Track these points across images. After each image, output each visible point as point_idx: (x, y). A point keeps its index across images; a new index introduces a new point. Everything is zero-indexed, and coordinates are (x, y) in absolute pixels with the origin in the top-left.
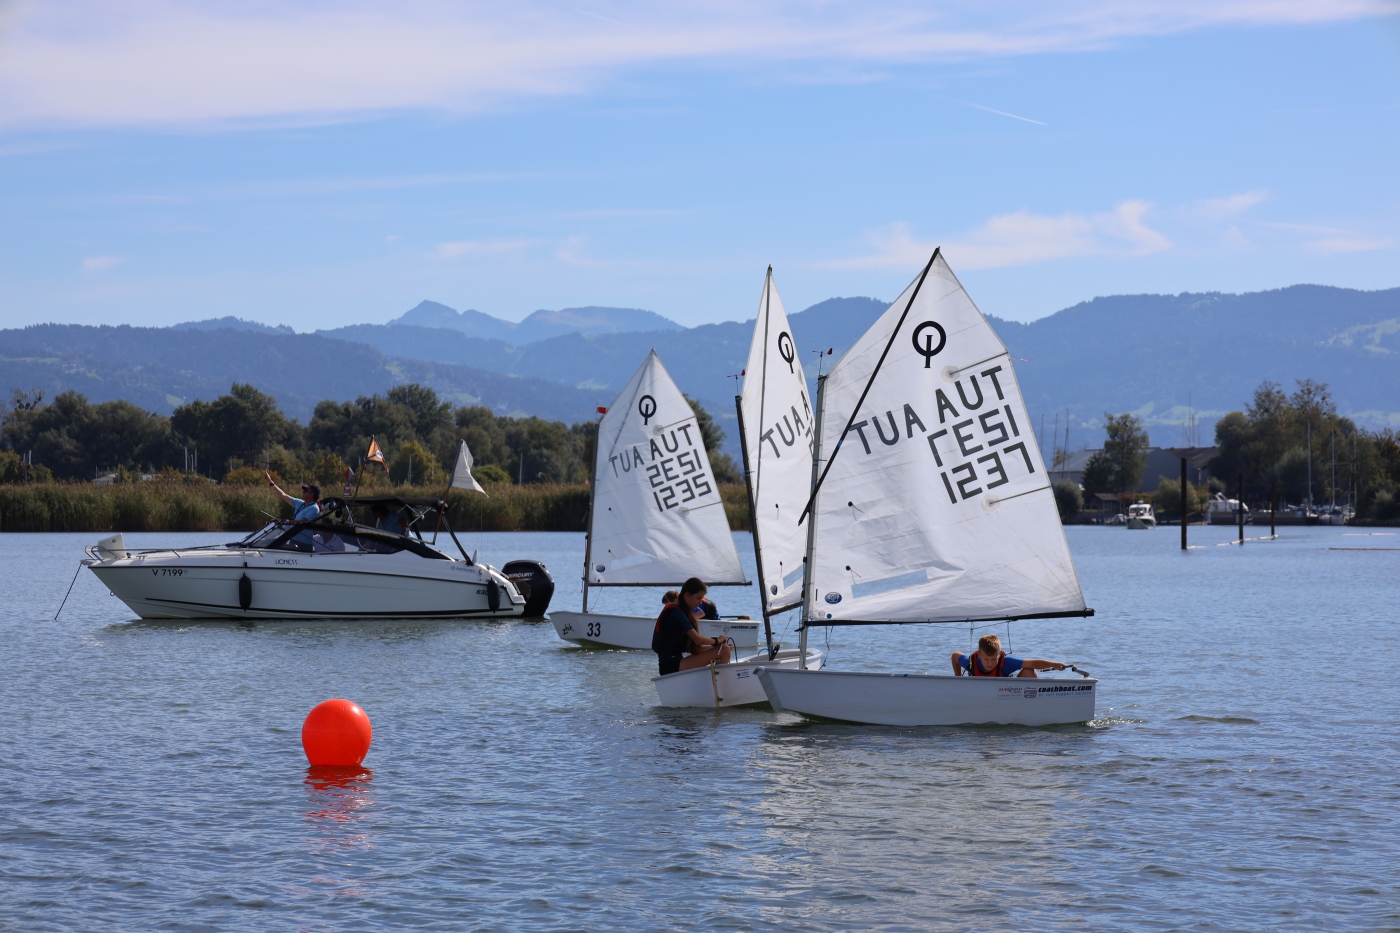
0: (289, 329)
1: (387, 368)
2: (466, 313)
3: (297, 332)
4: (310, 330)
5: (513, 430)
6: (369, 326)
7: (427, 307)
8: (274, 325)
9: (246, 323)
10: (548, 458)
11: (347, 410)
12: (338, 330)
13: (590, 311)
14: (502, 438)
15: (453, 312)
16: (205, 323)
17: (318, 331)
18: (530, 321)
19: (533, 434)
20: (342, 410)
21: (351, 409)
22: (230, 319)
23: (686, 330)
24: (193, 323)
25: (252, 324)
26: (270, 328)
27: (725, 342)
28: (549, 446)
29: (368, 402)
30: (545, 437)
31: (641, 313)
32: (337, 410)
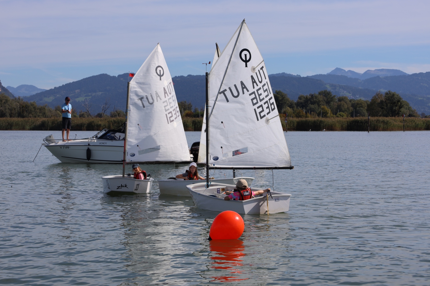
0: (300, 76)
1: (326, 86)
2: (348, 71)
3: (302, 77)
4: (305, 76)
5: (354, 102)
6: (321, 75)
7: (338, 69)
8: (296, 75)
9: (288, 74)
10: (362, 110)
11: (307, 97)
12: (313, 76)
13: (382, 70)
14: (350, 105)
15: (345, 70)
16: (277, 74)
17: (307, 76)
18: (366, 73)
19: (358, 104)
20: (305, 97)
21: (308, 97)
22: (284, 73)
23: (409, 75)
24: (274, 74)
25: (290, 74)
26: (294, 75)
27: (420, 78)
28: (362, 107)
29: (313, 95)
30: (361, 105)
31: (396, 70)
32: (304, 98)
